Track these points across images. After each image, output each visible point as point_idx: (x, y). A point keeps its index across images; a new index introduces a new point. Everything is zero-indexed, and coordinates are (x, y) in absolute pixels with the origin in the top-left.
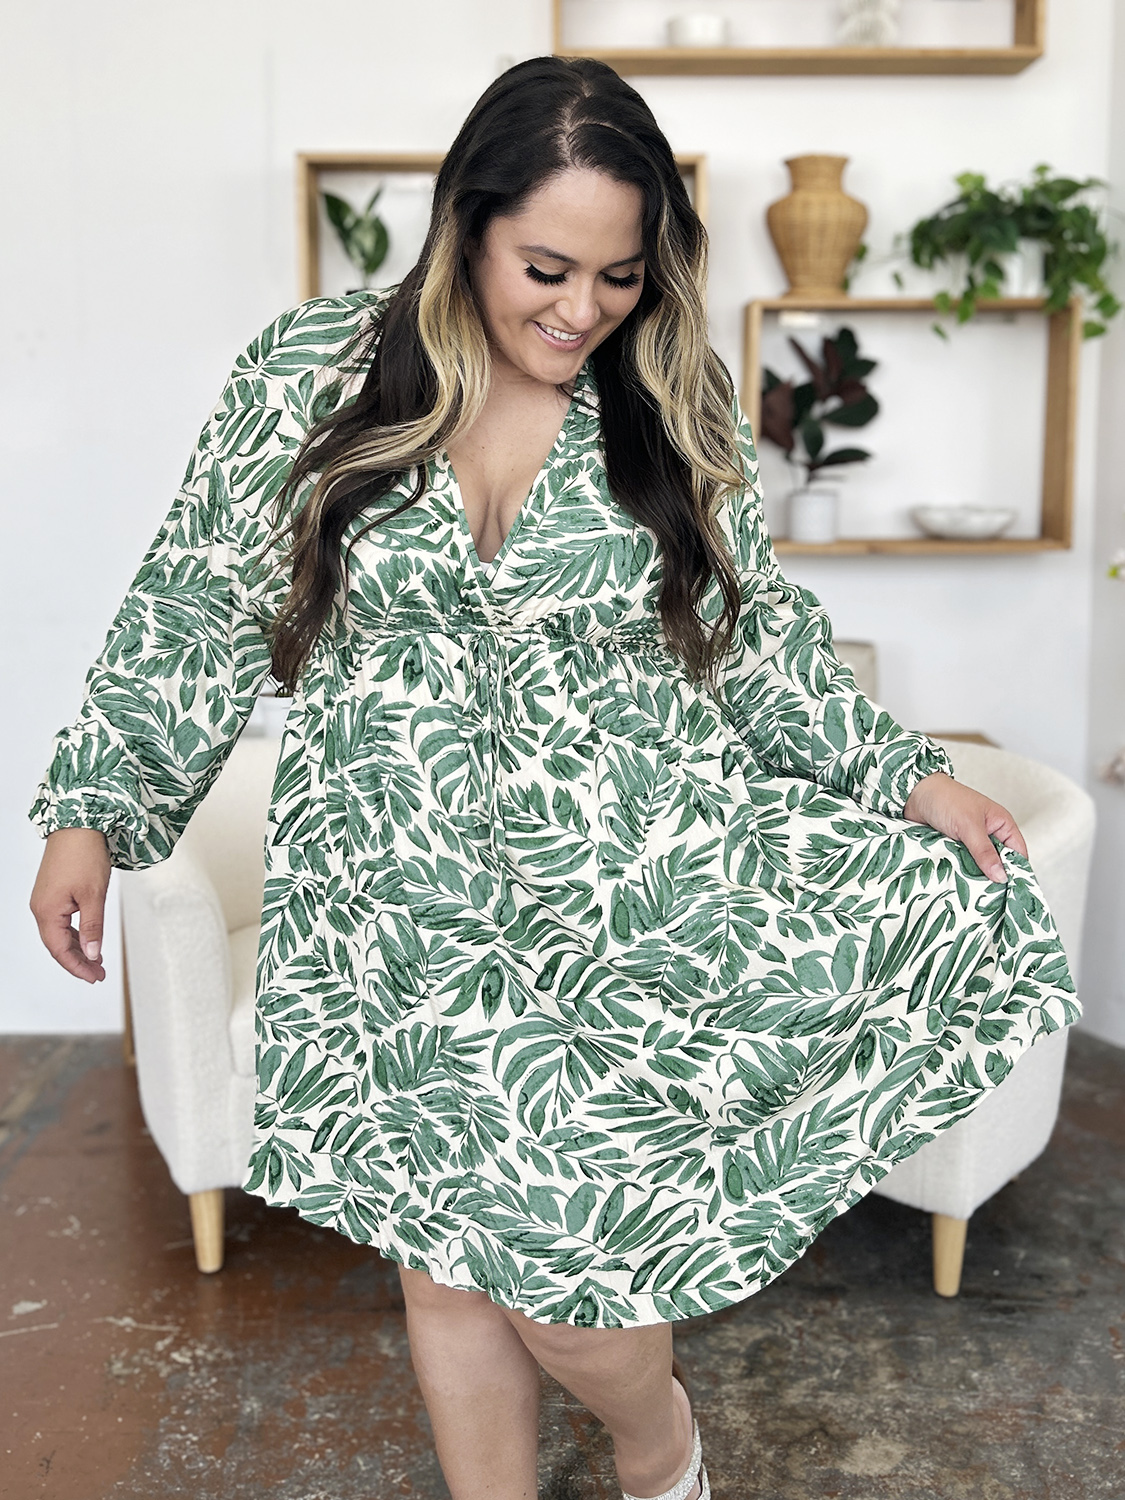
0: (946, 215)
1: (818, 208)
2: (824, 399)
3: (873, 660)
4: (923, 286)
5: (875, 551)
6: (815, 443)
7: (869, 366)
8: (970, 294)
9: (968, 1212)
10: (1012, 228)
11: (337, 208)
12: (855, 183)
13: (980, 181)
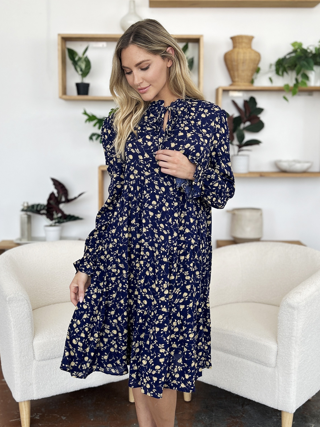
0: (288, 57)
1: (242, 54)
2: (244, 123)
3: (261, 215)
4: (279, 82)
5: (262, 176)
6: (241, 138)
7: (261, 110)
8: (296, 86)
9: (294, 411)
10: (312, 62)
11: (72, 54)
12: (255, 46)
13: (300, 45)
